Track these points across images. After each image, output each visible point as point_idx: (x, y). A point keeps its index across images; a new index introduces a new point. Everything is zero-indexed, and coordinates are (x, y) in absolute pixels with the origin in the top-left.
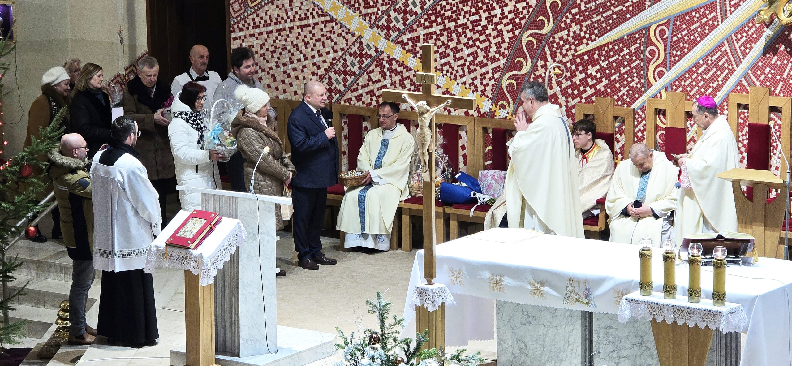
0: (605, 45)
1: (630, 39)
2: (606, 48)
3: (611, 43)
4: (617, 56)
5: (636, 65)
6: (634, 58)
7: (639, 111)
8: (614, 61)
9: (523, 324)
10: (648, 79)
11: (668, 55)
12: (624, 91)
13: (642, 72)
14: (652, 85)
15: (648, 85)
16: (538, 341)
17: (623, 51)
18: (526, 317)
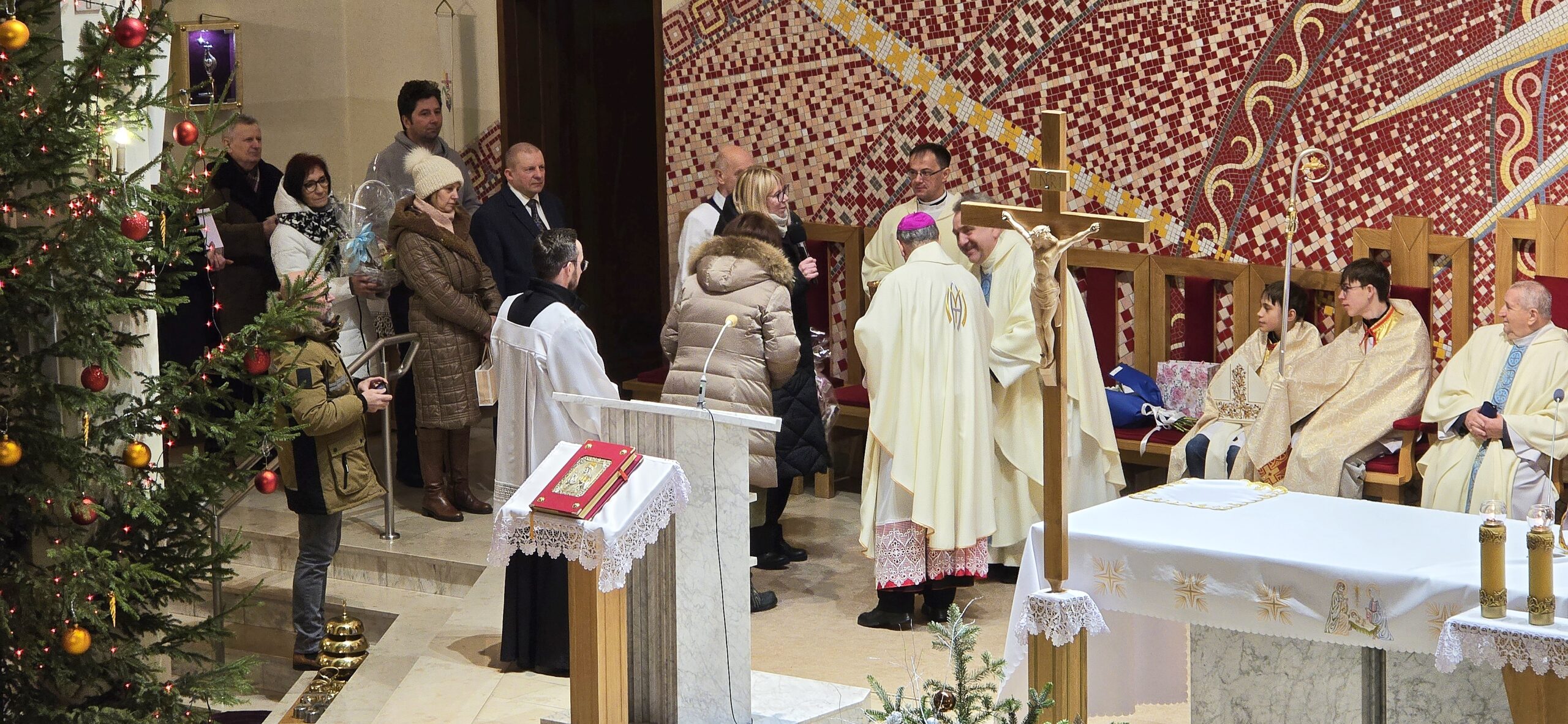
0: (1412, 112)
1: (1463, 98)
2: (1415, 118)
3: (1425, 107)
4: (1437, 134)
5: (1476, 152)
6: (1472, 137)
7: (1481, 243)
8: (1430, 144)
9: (1242, 673)
10: (1499, 179)
11: (1540, 131)
12: (1450, 203)
13: (1487, 166)
14: (1507, 192)
15: (1499, 192)
16: (1273, 708)
17: (1450, 122)
18: (1250, 658)
